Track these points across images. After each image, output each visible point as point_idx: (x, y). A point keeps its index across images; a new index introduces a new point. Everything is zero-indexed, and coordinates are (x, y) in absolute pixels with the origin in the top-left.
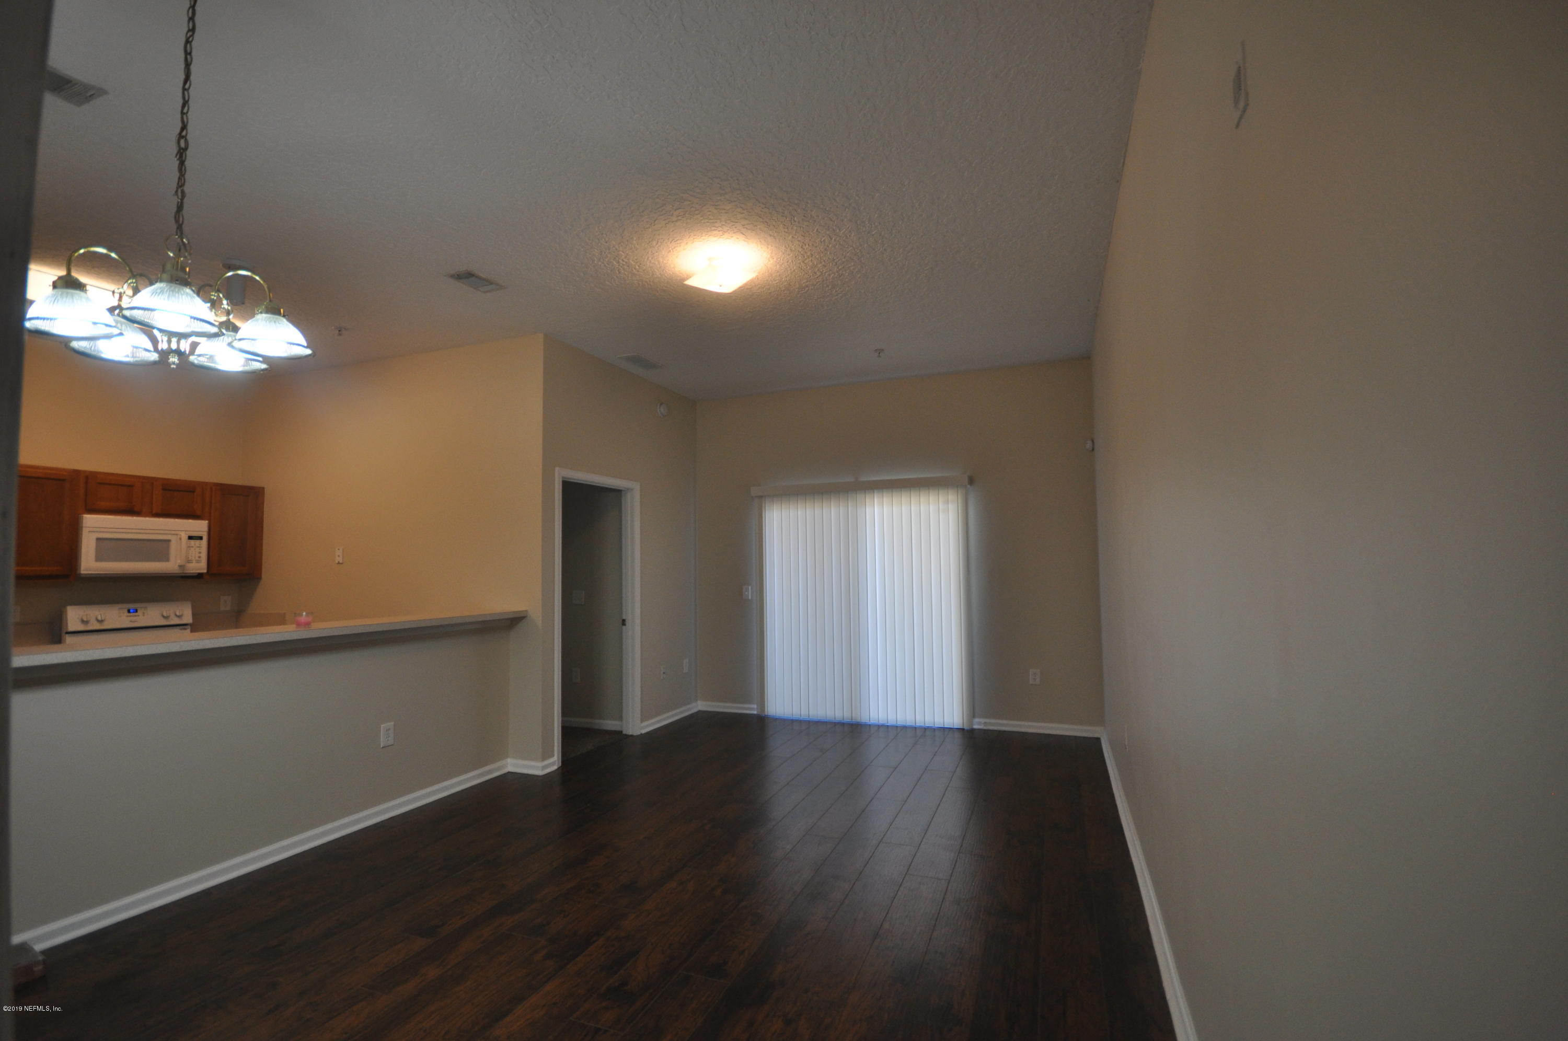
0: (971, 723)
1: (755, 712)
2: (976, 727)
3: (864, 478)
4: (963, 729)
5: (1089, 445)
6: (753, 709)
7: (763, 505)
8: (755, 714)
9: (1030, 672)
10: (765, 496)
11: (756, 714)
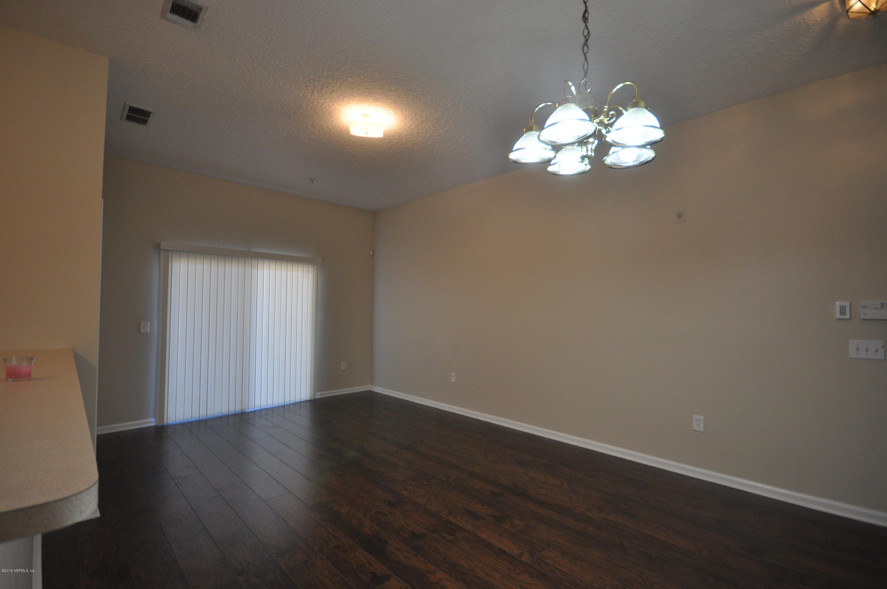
0: (315, 395)
1: (153, 424)
2: (317, 397)
3: (254, 250)
4: (311, 400)
5: (371, 253)
6: (149, 422)
7: (170, 259)
8: (153, 426)
9: (342, 364)
10: (172, 251)
11: (155, 426)
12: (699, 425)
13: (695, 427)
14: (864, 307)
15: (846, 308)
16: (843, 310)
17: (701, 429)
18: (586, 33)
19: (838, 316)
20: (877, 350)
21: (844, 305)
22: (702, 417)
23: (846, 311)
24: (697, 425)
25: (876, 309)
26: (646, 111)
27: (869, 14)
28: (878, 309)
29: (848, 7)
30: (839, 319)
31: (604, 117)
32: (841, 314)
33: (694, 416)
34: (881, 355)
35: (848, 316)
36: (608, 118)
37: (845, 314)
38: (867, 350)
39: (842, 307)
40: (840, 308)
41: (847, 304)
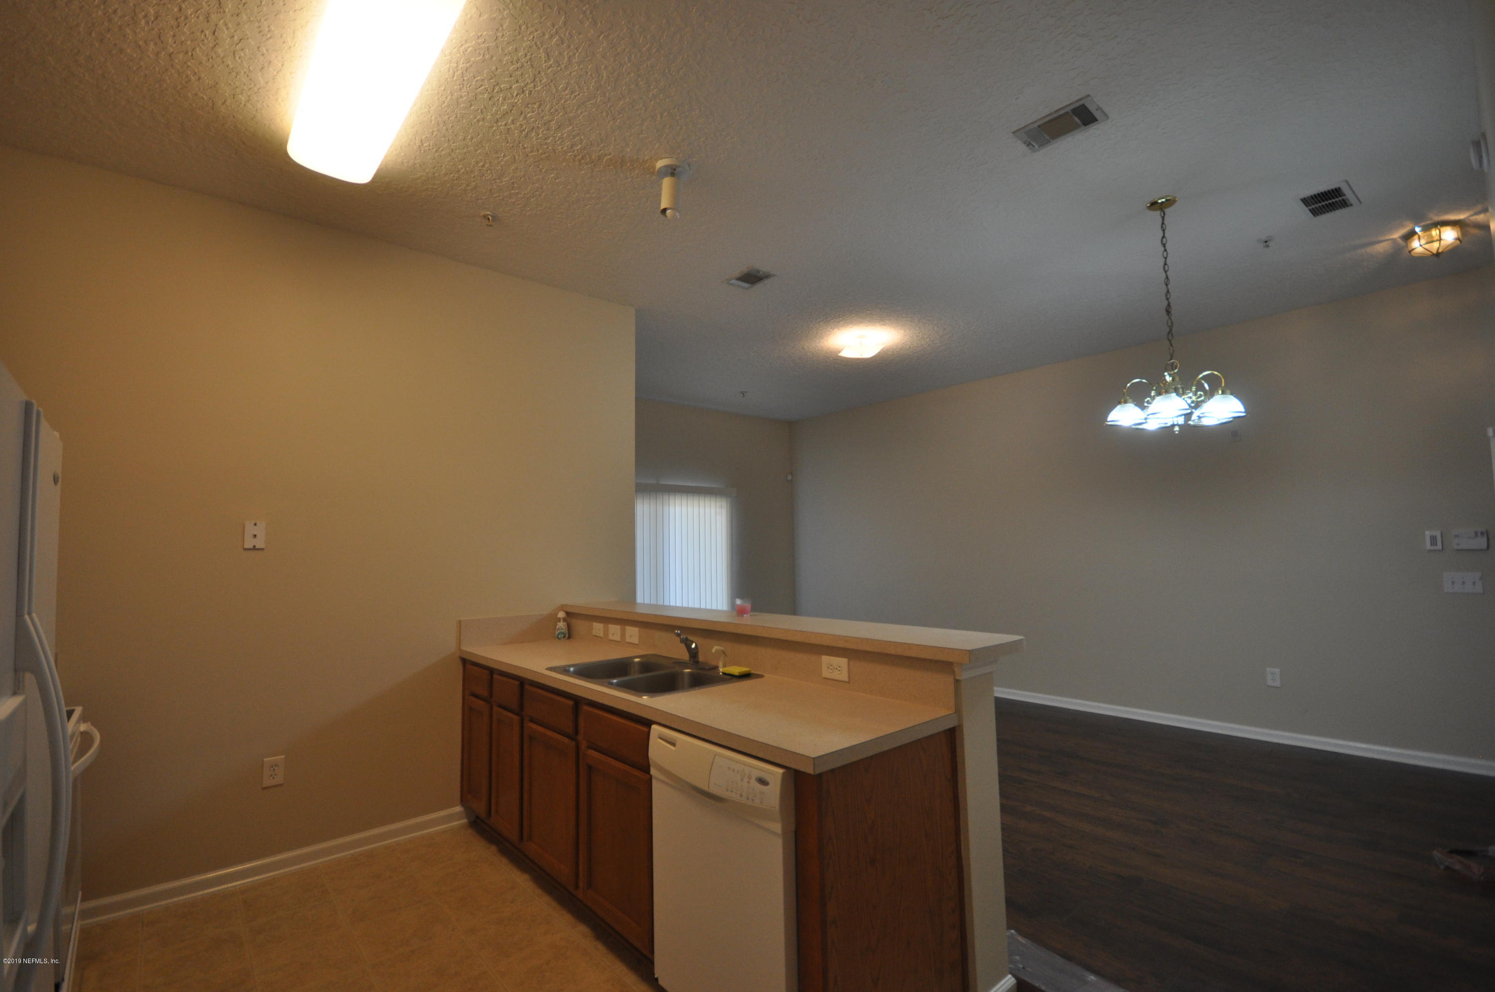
12: (1275, 680)
13: (1270, 682)
14: (1456, 536)
15: (1437, 537)
16: (1433, 540)
17: (1277, 683)
18: (1170, 324)
19: (1428, 546)
20: (1474, 583)
21: (1434, 535)
22: (1277, 670)
23: (1437, 540)
24: (1272, 680)
25: (1469, 538)
26: (1232, 397)
27: (1432, 255)
28: (1472, 538)
29: (1410, 249)
30: (1431, 551)
31: (1193, 395)
32: (1431, 545)
33: (1268, 669)
34: (1479, 588)
35: (1439, 547)
36: (1197, 397)
37: (1436, 545)
38: (1464, 583)
39: (1432, 538)
40: (1431, 539)
41: (1437, 534)
